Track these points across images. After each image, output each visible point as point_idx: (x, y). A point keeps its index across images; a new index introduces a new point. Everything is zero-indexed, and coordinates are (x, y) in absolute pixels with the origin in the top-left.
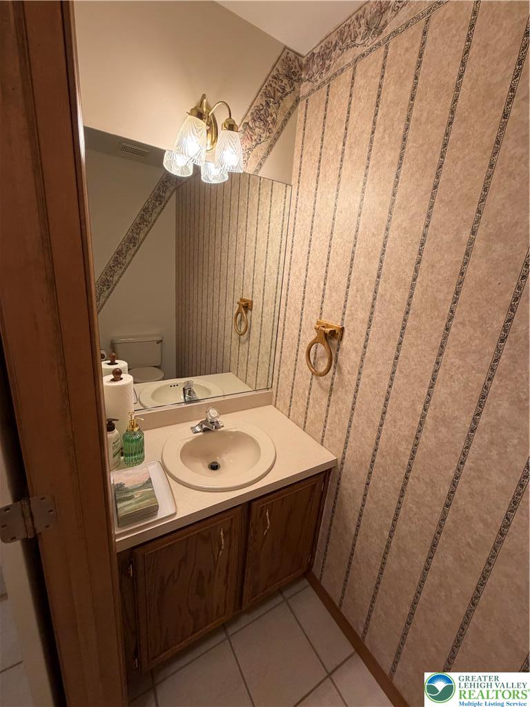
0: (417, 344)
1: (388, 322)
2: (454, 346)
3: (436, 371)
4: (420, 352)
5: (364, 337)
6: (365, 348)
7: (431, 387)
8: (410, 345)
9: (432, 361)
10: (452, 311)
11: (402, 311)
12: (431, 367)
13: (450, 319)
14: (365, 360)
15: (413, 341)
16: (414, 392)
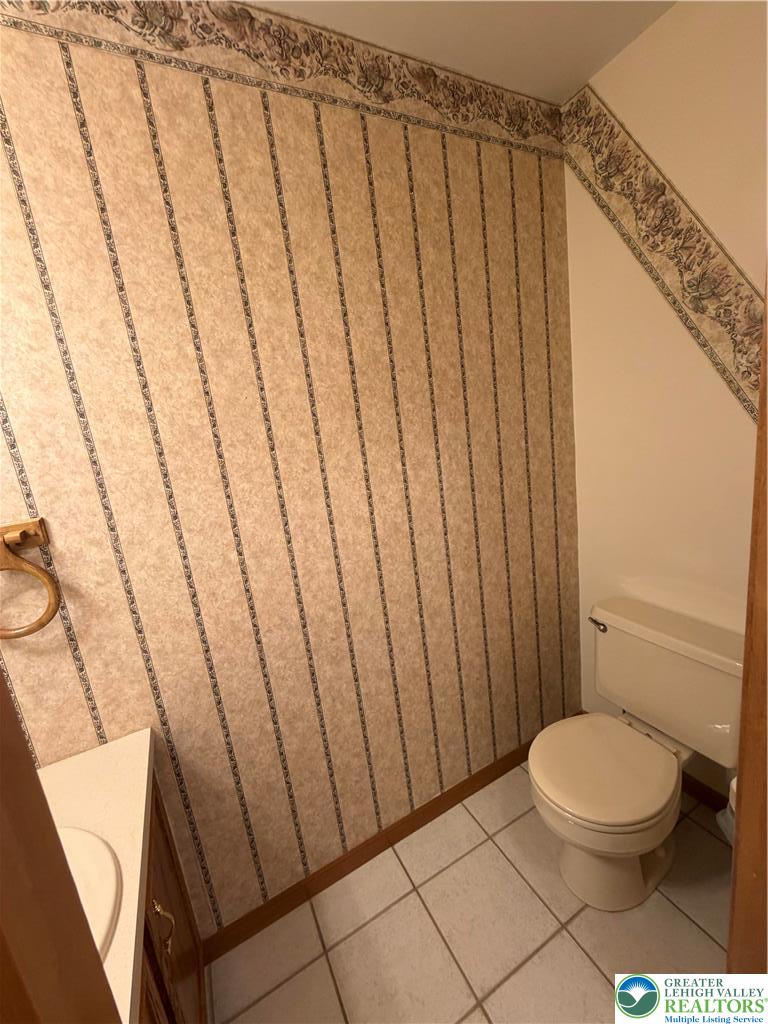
0: (195, 487)
1: (136, 475)
2: (236, 471)
3: (231, 506)
4: (203, 495)
5: (102, 515)
6: (113, 529)
7: (235, 526)
8: (185, 492)
9: (221, 498)
10: (216, 436)
11: (151, 454)
12: (223, 504)
13: (218, 445)
14: (123, 547)
15: (187, 485)
16: (219, 543)
